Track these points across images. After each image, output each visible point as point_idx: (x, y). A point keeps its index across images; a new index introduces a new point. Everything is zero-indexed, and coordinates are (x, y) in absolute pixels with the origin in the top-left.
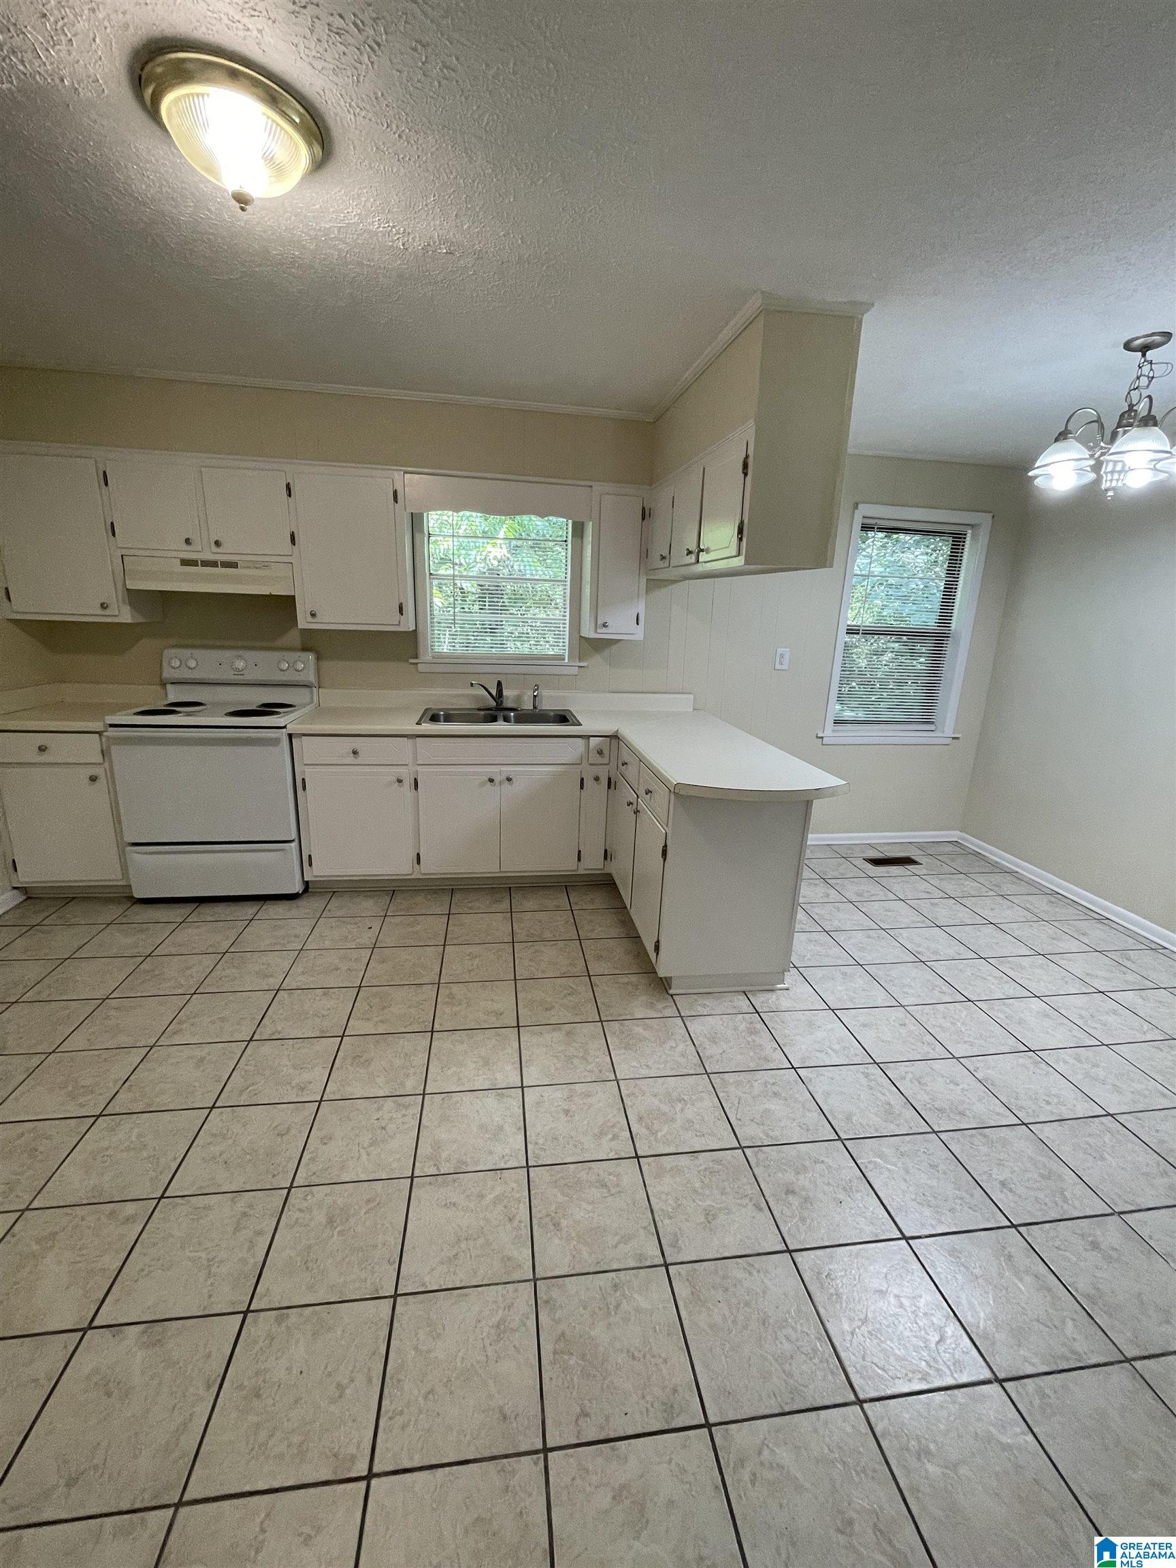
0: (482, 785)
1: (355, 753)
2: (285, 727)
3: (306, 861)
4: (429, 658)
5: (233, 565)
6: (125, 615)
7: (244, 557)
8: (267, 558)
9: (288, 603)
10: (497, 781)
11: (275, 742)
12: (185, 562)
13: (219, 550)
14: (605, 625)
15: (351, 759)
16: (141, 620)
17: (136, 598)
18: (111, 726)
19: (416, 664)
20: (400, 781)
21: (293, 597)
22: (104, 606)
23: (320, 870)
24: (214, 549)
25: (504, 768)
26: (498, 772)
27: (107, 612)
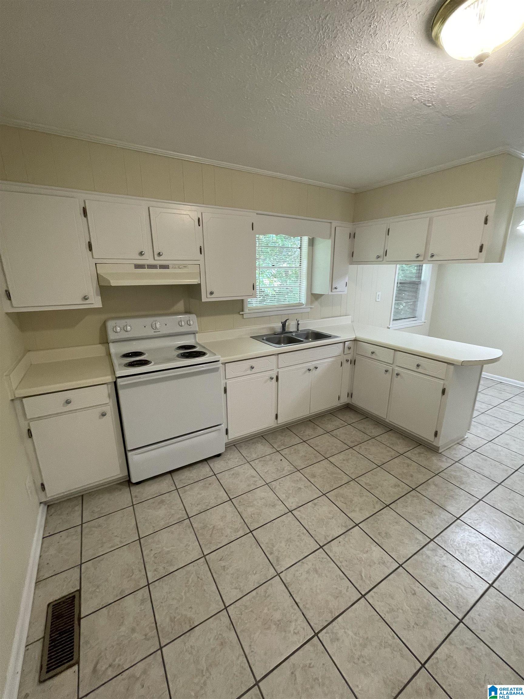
0: (306, 373)
1: (252, 368)
3: (225, 433)
4: (247, 311)
5: (166, 267)
6: (97, 303)
7: (173, 262)
8: (186, 262)
10: (311, 369)
12: (137, 266)
14: (336, 288)
15: (250, 371)
18: (120, 377)
19: (243, 314)
20: (270, 378)
21: (200, 285)
22: (85, 299)
25: (313, 363)
26: (311, 365)
27: (87, 302)
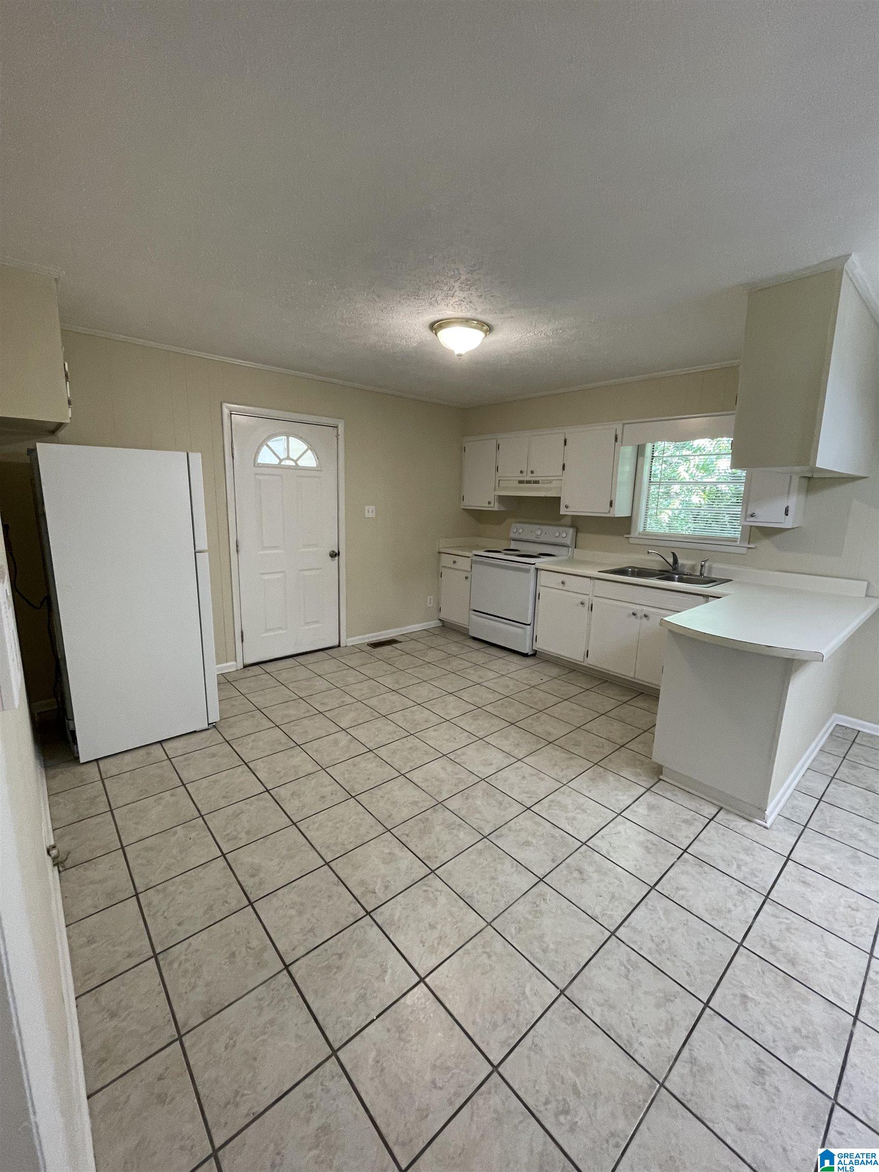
0: (629, 616)
1: (563, 583)
2: (534, 564)
3: (534, 639)
4: (636, 535)
5: (537, 482)
6: (496, 507)
7: (543, 478)
8: (550, 478)
9: (557, 500)
10: (639, 615)
11: (528, 571)
12: (521, 482)
13: (533, 475)
14: (752, 516)
15: (561, 586)
16: (504, 509)
17: (502, 499)
18: (475, 555)
19: (629, 538)
20: (582, 603)
21: (560, 497)
22: (489, 503)
23: (540, 646)
24: (531, 475)
26: (642, 610)
27: (490, 505)
